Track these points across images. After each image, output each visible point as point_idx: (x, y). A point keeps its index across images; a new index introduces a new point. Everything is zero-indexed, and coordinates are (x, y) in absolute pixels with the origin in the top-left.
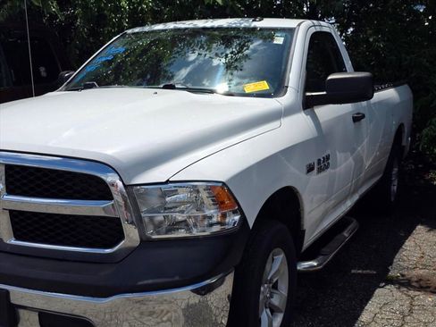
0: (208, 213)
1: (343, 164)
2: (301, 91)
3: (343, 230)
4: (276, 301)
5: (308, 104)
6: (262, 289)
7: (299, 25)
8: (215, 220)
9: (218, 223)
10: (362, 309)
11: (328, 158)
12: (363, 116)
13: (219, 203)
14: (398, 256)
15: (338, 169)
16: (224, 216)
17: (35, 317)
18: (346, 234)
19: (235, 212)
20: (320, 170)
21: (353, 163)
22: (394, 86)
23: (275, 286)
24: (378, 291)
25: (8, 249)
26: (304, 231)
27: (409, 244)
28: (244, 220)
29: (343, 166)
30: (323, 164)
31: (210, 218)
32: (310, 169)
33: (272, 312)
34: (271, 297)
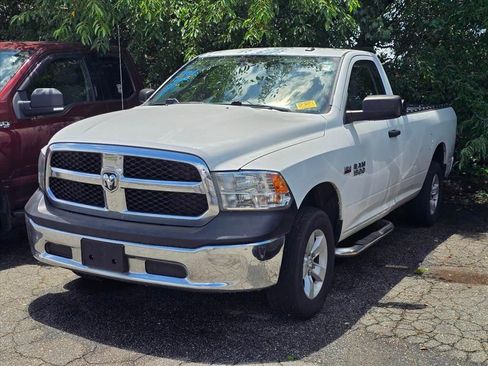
0: (267, 194)
1: (378, 171)
2: (343, 109)
3: (379, 229)
4: (317, 271)
5: (348, 120)
6: (306, 259)
7: (344, 55)
8: (272, 200)
9: (274, 203)
10: (390, 289)
11: (364, 164)
12: (399, 133)
13: (275, 188)
14: (429, 256)
15: (374, 174)
16: (279, 197)
17: (142, 264)
18: (381, 232)
19: (287, 195)
20: (356, 173)
21: (389, 172)
22: (435, 108)
23: (317, 260)
24: (406, 279)
25: (122, 218)
26: (342, 222)
27: (441, 247)
28: (293, 202)
29: (378, 173)
30: (360, 169)
31: (268, 198)
32: (347, 171)
33: (314, 280)
34: (313, 267)
